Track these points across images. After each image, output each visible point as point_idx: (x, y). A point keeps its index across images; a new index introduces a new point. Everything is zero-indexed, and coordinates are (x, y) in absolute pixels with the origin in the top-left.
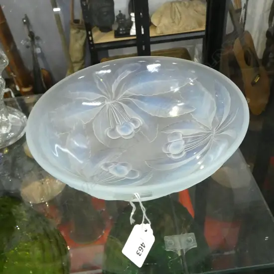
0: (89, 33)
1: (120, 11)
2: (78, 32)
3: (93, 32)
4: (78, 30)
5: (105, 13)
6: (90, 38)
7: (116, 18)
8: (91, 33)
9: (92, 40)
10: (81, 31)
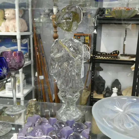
0: (92, 93)
1: (108, 86)
2: (87, 92)
3: (94, 93)
4: (87, 90)
5: (100, 86)
6: (92, 95)
7: (105, 89)
8: (93, 93)
9: (93, 96)
10: (88, 91)
